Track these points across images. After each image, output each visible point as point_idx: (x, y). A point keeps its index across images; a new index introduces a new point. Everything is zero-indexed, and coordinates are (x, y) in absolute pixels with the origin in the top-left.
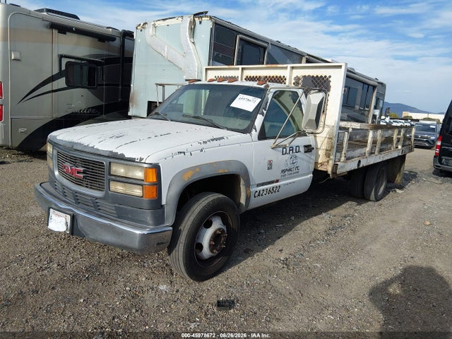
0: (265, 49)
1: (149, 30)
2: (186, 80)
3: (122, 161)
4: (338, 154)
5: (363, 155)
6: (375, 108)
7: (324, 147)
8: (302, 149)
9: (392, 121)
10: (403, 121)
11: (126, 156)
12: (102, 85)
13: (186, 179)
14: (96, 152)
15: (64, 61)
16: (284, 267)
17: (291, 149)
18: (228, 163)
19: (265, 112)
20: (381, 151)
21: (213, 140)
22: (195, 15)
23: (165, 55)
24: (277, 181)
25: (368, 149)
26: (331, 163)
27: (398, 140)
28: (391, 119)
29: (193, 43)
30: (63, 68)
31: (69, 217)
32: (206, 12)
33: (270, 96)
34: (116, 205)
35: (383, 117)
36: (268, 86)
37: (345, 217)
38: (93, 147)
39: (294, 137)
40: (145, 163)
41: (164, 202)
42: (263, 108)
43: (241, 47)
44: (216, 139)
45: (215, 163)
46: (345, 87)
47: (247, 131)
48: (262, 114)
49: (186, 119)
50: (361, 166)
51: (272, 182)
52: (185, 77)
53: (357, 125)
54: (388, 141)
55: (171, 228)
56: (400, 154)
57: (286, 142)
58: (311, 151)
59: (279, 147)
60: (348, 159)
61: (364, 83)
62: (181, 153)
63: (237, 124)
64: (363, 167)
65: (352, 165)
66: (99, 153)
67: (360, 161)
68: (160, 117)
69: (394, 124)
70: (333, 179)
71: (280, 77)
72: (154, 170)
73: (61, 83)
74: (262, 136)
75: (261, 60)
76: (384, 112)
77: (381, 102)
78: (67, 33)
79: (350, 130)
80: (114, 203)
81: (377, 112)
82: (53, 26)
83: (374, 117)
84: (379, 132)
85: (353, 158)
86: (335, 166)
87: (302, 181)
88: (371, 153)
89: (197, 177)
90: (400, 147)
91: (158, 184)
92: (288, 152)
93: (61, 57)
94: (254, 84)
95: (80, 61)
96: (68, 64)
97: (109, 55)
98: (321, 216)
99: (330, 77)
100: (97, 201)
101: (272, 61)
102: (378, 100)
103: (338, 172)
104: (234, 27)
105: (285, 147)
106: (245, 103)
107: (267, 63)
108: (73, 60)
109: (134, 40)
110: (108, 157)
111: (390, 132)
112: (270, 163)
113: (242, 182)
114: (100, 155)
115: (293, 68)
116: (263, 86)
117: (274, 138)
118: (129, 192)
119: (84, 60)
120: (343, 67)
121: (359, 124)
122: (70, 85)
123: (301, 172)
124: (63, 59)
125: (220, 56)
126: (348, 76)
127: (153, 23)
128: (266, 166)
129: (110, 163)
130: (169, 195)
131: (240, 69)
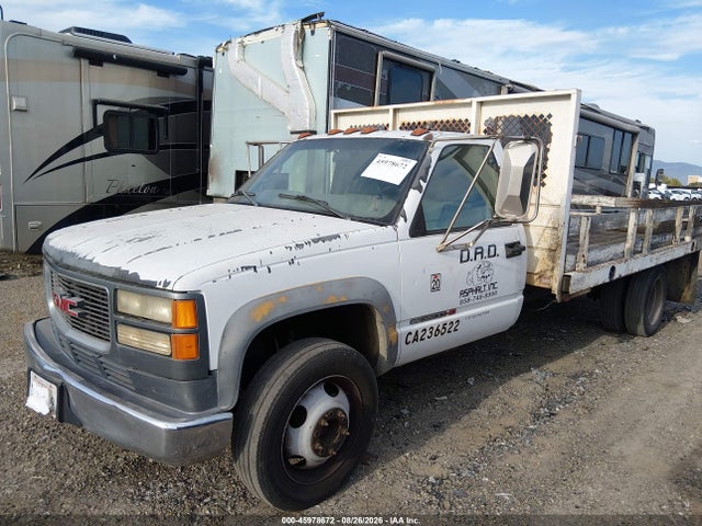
0: (431, 73)
1: (234, 51)
2: (292, 133)
3: (134, 287)
4: (571, 258)
5: (621, 257)
6: (638, 170)
7: (545, 245)
8: (501, 250)
9: (670, 191)
10: (690, 191)
11: (142, 278)
12: (167, 147)
13: (258, 319)
14: (95, 270)
15: (101, 110)
16: (430, 503)
17: (479, 252)
18: (348, 283)
19: (424, 185)
20: (653, 247)
21: (316, 241)
22: (304, 21)
23: (258, 91)
24: (453, 312)
25: (629, 244)
26: (558, 274)
27: (685, 226)
28: (669, 187)
29: (303, 68)
30: (100, 121)
31: (55, 389)
32: (322, 15)
33: (435, 156)
34: (131, 369)
35: (652, 186)
36: (430, 137)
37: (576, 377)
38: (91, 261)
39: (482, 228)
40: (172, 291)
41: (213, 365)
42: (421, 178)
43: (386, 72)
44: (323, 240)
45: (321, 284)
46: (579, 134)
47: (388, 220)
48: (419, 188)
49: (285, 202)
50: (616, 276)
51: (443, 314)
52: (290, 128)
53: (610, 202)
54: (666, 228)
55: (230, 415)
56: (689, 251)
57: (468, 238)
58: (520, 254)
59: (454, 248)
60: (591, 265)
61: (616, 128)
62: (247, 268)
63: (371, 209)
64: (621, 279)
65: (600, 277)
66: (99, 271)
67: (613, 269)
68: (243, 199)
69: (675, 197)
70: (563, 302)
71: (460, 121)
72: (190, 304)
73: (98, 145)
74: (419, 229)
75: (425, 93)
76: (653, 176)
77: (648, 160)
78: (105, 65)
79: (598, 210)
80: (127, 366)
81: (641, 178)
82: (80, 53)
83: (636, 185)
84: (649, 213)
85: (599, 262)
86: (566, 279)
87: (504, 308)
88: (635, 252)
89: (281, 313)
90: (688, 239)
91: (200, 331)
92: (472, 256)
93: (95, 103)
94: (407, 135)
95: (127, 110)
96: (107, 115)
97: (176, 98)
98: (528, 376)
99: (550, 116)
100: (101, 359)
101: (446, 94)
102: (641, 156)
103: (572, 290)
104: (371, 38)
105: (465, 248)
106: (388, 169)
107: (437, 98)
108: (116, 108)
109: (213, 71)
110: (113, 279)
111: (669, 213)
112: (436, 278)
113: (378, 318)
114: (101, 276)
115: (481, 104)
116: (421, 138)
117: (443, 231)
118: (148, 346)
119: (136, 107)
120: (574, 97)
121: (614, 199)
122: (112, 150)
123: (501, 291)
124: (98, 106)
125: (348, 89)
126: (582, 117)
127: (239, 40)
128: (428, 284)
129: (116, 290)
130: (223, 350)
131: (391, 112)
